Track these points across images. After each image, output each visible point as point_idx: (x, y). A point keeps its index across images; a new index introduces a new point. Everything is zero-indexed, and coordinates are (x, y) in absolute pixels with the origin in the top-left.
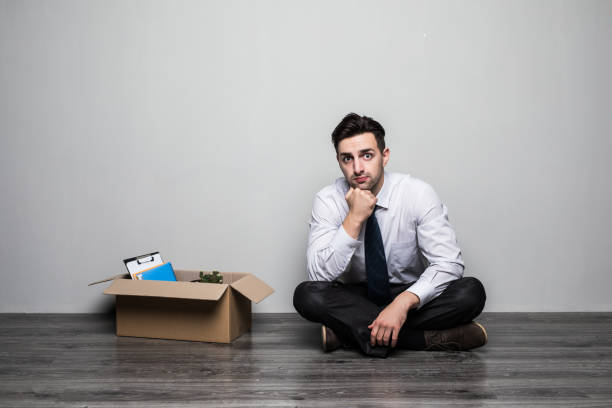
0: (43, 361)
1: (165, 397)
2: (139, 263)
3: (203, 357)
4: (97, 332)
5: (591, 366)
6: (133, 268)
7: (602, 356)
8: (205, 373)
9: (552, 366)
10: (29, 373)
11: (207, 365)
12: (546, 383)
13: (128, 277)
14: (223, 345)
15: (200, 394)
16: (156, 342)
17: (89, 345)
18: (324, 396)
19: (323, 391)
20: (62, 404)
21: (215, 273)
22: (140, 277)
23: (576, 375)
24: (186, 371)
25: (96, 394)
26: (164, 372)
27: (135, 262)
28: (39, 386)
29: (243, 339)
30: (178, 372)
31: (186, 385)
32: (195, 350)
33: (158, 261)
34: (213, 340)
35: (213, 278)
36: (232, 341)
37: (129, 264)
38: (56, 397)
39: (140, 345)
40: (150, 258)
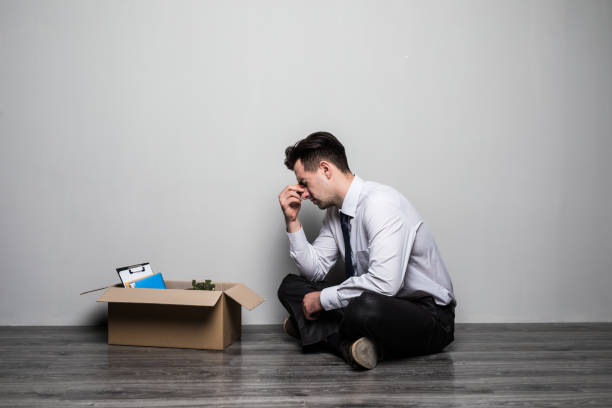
0: (39, 366)
1: (170, 395)
2: (131, 273)
3: (199, 361)
4: (87, 341)
5: (576, 366)
6: (126, 276)
7: (584, 358)
8: (205, 375)
9: (539, 366)
10: (27, 377)
11: (205, 368)
12: (538, 380)
13: (121, 285)
14: (217, 351)
15: (204, 392)
16: (149, 349)
17: (81, 352)
18: (327, 393)
19: (326, 388)
20: (67, 402)
21: (208, 282)
22: (133, 285)
23: (564, 373)
24: (185, 373)
25: (100, 393)
26: (164, 374)
27: (127, 271)
28: (40, 388)
29: (234, 347)
30: (178, 374)
31: (188, 385)
32: (189, 356)
33: (149, 272)
34: (205, 347)
35: (207, 286)
36: (226, 347)
37: (121, 273)
38: (60, 396)
39: (134, 352)
40: (140, 268)
